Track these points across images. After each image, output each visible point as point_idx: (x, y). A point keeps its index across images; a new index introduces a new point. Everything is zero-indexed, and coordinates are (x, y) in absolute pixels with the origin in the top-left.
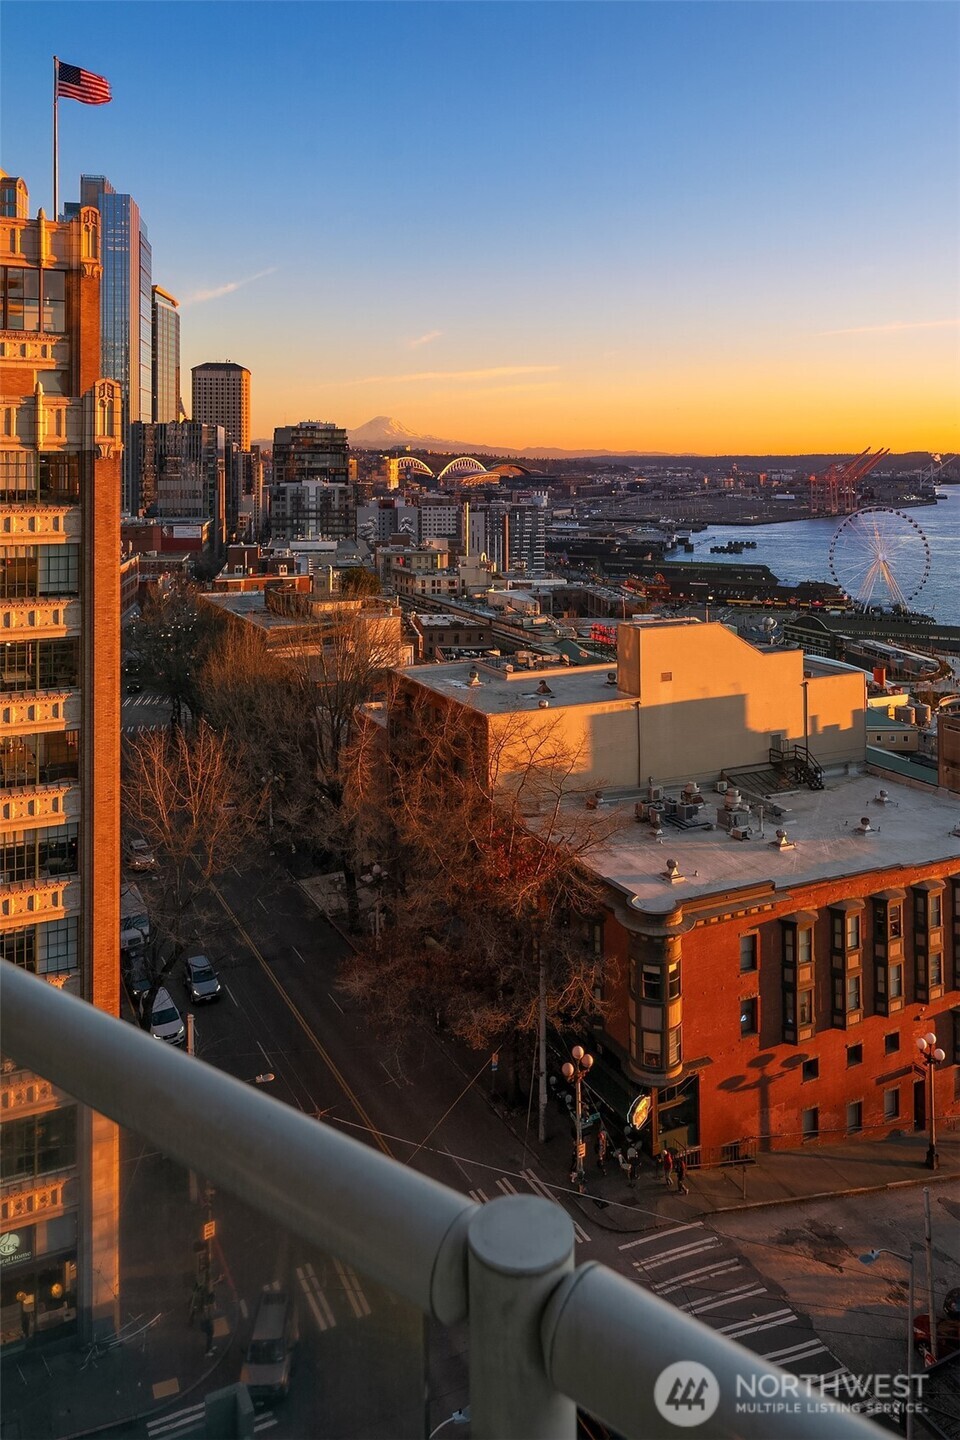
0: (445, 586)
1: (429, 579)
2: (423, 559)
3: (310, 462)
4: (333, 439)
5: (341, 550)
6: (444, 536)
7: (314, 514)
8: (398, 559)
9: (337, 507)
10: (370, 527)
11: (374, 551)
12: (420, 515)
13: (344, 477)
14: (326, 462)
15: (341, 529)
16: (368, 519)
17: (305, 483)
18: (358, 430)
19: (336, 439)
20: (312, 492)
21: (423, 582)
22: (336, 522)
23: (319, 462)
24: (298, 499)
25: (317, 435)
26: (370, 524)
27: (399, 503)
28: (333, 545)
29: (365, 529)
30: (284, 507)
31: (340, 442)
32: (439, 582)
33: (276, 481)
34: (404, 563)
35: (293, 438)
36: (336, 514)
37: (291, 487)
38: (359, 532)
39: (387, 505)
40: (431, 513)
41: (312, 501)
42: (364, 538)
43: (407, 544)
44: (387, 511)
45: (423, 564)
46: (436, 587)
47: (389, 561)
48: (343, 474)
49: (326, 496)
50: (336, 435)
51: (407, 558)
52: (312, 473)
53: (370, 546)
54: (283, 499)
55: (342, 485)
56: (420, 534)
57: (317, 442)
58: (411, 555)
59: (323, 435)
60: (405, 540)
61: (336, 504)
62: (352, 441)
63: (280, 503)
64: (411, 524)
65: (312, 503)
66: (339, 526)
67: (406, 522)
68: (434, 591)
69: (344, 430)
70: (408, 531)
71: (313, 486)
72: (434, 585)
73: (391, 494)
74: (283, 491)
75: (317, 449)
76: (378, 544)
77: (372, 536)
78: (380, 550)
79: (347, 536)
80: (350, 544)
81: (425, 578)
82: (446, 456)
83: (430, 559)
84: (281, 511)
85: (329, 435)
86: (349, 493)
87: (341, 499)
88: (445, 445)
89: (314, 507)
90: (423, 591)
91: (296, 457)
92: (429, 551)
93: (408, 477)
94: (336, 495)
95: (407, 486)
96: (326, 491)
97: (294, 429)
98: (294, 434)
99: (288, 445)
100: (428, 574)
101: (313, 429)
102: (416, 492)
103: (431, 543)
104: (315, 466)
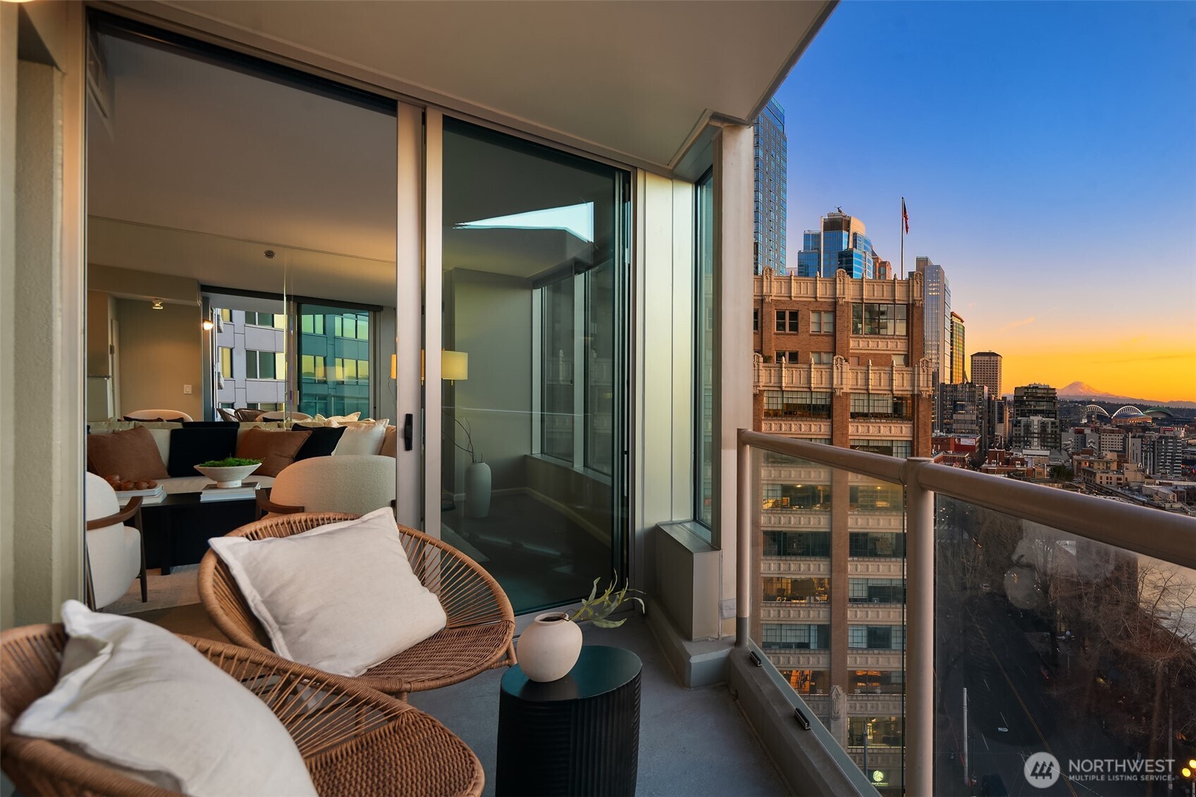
0: (1114, 481)
1: (1104, 476)
2: (1101, 464)
3: (1035, 407)
4: (1048, 393)
5: (1052, 456)
6: (1115, 451)
7: (1036, 435)
8: (1086, 463)
9: (1050, 432)
10: (1069, 444)
11: (1072, 458)
12: (1100, 438)
13: (1054, 415)
14: (1044, 406)
15: (1052, 444)
16: (1069, 439)
17: (1031, 418)
18: (1063, 390)
19: (1050, 394)
20: (1036, 423)
21: (1101, 478)
22: (1049, 440)
23: (1039, 406)
24: (1028, 426)
25: (1039, 391)
26: (1069, 442)
27: (1087, 431)
28: (1047, 453)
29: (1067, 445)
30: (1020, 430)
31: (1052, 395)
32: (1111, 478)
33: (1015, 416)
34: (1089, 465)
35: (1025, 393)
36: (1049, 436)
37: (1024, 420)
38: (1063, 446)
39: (1080, 432)
40: (1107, 438)
41: (1036, 428)
42: (1066, 450)
43: (1092, 455)
44: (1080, 435)
45: (1101, 467)
46: (1109, 481)
47: (1080, 463)
48: (1053, 413)
49: (1043, 426)
50: (1050, 392)
51: (1091, 463)
52: (1036, 413)
53: (1069, 455)
54: (1019, 426)
55: (1053, 419)
56: (1100, 450)
57: (1040, 395)
58: (1093, 461)
59: (1042, 391)
60: (1090, 452)
61: (1049, 430)
62: (1058, 394)
63: (1018, 428)
64: (1094, 443)
65: (1036, 429)
66: (1050, 442)
67: (1091, 442)
68: (1107, 483)
69: (1055, 389)
70: (1092, 447)
71: (1036, 420)
72: (1107, 479)
73: (1082, 426)
74: (1019, 422)
75: (1039, 399)
76: (1074, 454)
77: (1070, 449)
78: (1075, 457)
79: (1055, 448)
80: (1057, 452)
81: (1102, 475)
82: (1117, 405)
83: (1105, 464)
84: (1018, 432)
85: (1046, 391)
86: (1057, 424)
87: (1052, 427)
88: (1117, 398)
89: (1037, 431)
90: (1101, 482)
91: (1027, 403)
92: (1105, 459)
93: (1093, 416)
94: (1050, 425)
95: (1092, 421)
96: (1043, 423)
97: (1026, 388)
98: (1026, 391)
99: (1022, 397)
100: (1104, 473)
101: (1037, 388)
102: (1098, 425)
103: (1106, 455)
104: (1037, 408)
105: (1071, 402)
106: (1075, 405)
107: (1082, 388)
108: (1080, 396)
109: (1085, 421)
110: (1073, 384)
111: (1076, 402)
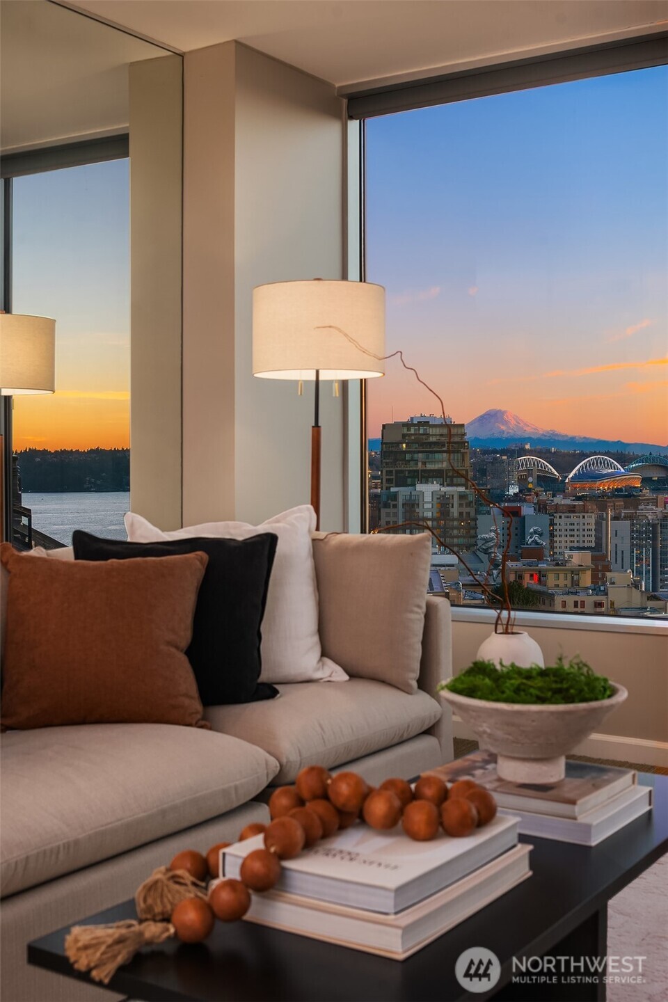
0: (590, 607)
1: (570, 599)
2: (562, 576)
3: (424, 463)
4: (450, 435)
6: (584, 548)
8: (531, 575)
9: (456, 515)
10: (492, 539)
12: (552, 524)
13: (463, 480)
14: (441, 462)
15: (461, 541)
16: (490, 529)
17: (419, 487)
19: (454, 436)
20: (428, 498)
22: (455, 532)
23: (431, 462)
24: (412, 505)
25: (432, 431)
26: (492, 535)
27: (527, 510)
28: (452, 559)
29: (486, 541)
30: (396, 515)
31: (457, 439)
32: (583, 602)
33: (385, 485)
34: (539, 579)
35: (404, 436)
36: (455, 523)
37: (403, 492)
38: (480, 543)
39: (516, 513)
40: (562, 522)
41: (428, 508)
42: (486, 551)
43: (540, 560)
44: (512, 520)
45: (562, 582)
47: (521, 577)
48: (462, 476)
49: (443, 503)
50: (454, 431)
51: (541, 576)
52: (427, 476)
54: (395, 506)
55: (462, 489)
56: (555, 548)
57: (432, 439)
58: (547, 570)
59: (438, 431)
60: (537, 554)
61: (455, 512)
63: (391, 510)
64: (541, 535)
65: (428, 510)
66: (458, 537)
67: (535, 532)
69: (462, 426)
70: (537, 543)
71: (428, 491)
72: (577, 606)
73: (511, 501)
74: (394, 497)
75: (431, 448)
77: (496, 549)
78: (509, 564)
79: (467, 548)
80: (470, 557)
81: (565, 598)
82: (575, 455)
83: (570, 576)
84: (392, 519)
85: (445, 431)
86: (470, 499)
87: (461, 505)
88: (572, 441)
89: (429, 515)
91: (408, 457)
92: (568, 566)
93: (530, 479)
94: (456, 501)
95: (529, 490)
96: (444, 496)
97: (405, 425)
98: (405, 431)
99: (399, 444)
100: (568, 593)
101: (426, 424)
102: (543, 496)
103: (571, 557)
104: (430, 467)
105: (485, 452)
106: (495, 459)
107: (506, 423)
108: (499, 440)
109: (513, 490)
110: (485, 414)
111: (495, 452)
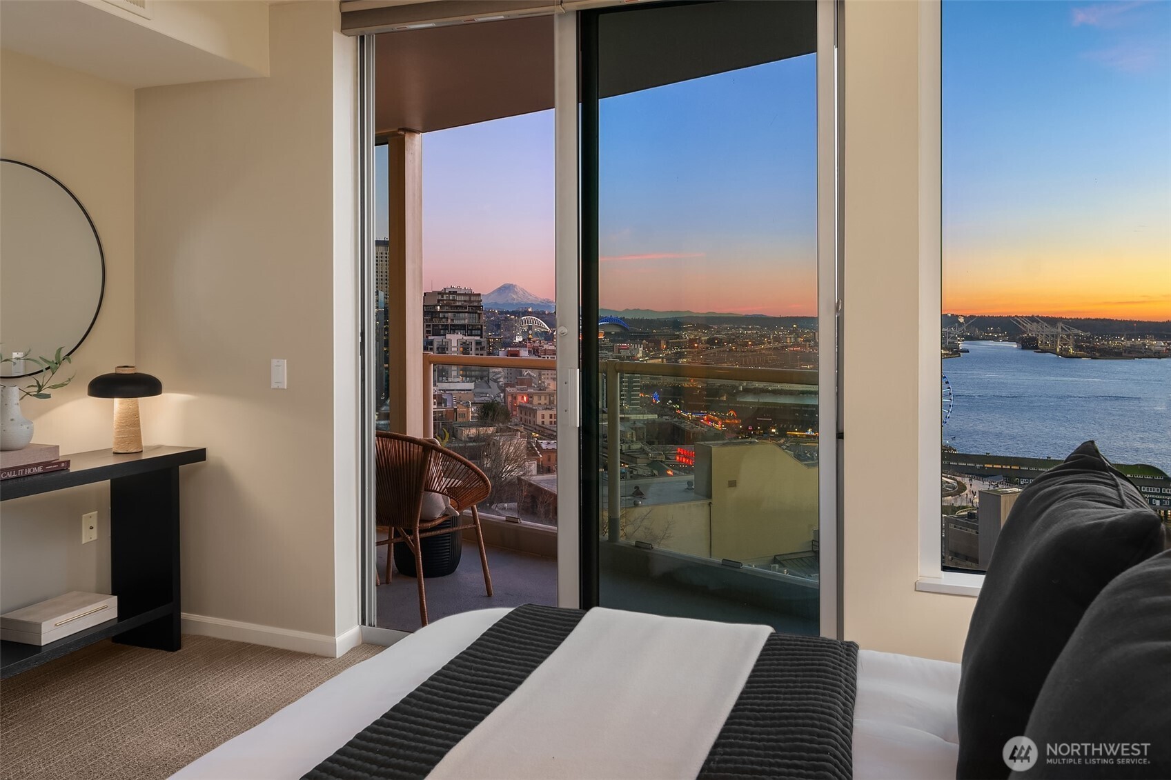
1: (547, 413)
2: (543, 397)
3: (452, 320)
4: (470, 301)
5: (478, 390)
8: (523, 397)
10: (499, 372)
11: (503, 391)
13: (479, 332)
14: (465, 319)
15: (477, 373)
17: (448, 336)
18: (489, 295)
19: (473, 301)
20: (454, 344)
21: (543, 417)
23: (457, 319)
24: (444, 348)
25: (458, 298)
26: (499, 369)
27: (523, 353)
28: (471, 386)
29: (495, 373)
31: (476, 304)
34: (527, 400)
35: (439, 301)
37: (437, 340)
38: (491, 375)
39: (514, 355)
41: (454, 350)
42: (496, 381)
43: (530, 386)
45: (543, 401)
46: (553, 420)
47: (515, 398)
48: (478, 329)
49: (465, 347)
50: (473, 298)
51: (530, 396)
52: (454, 329)
53: (500, 387)
54: (431, 349)
55: (478, 338)
56: (540, 379)
57: (458, 304)
58: (534, 393)
59: (462, 298)
60: (528, 382)
61: (472, 354)
62: (485, 302)
65: (454, 352)
66: (474, 371)
68: (551, 422)
69: (479, 295)
70: (530, 376)
71: (454, 339)
72: (551, 418)
73: (516, 346)
74: (431, 343)
75: (458, 309)
76: (507, 385)
77: (502, 379)
78: (508, 389)
79: (482, 378)
80: (484, 385)
81: (544, 412)
83: (548, 397)
85: (467, 298)
86: (483, 344)
87: (477, 349)
89: (456, 356)
90: (543, 422)
91: (441, 315)
92: (547, 391)
93: (529, 332)
94: (474, 344)
96: (464, 343)
97: (439, 293)
98: (440, 298)
99: (435, 306)
100: (546, 409)
101: (455, 293)
102: (537, 344)
103: (549, 384)
104: (456, 322)
105: (501, 313)
106: (506, 318)
107: (516, 293)
108: (510, 305)
109: (519, 339)
110: (502, 287)
111: (507, 312)
